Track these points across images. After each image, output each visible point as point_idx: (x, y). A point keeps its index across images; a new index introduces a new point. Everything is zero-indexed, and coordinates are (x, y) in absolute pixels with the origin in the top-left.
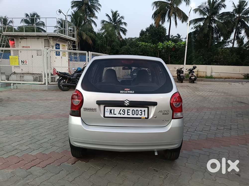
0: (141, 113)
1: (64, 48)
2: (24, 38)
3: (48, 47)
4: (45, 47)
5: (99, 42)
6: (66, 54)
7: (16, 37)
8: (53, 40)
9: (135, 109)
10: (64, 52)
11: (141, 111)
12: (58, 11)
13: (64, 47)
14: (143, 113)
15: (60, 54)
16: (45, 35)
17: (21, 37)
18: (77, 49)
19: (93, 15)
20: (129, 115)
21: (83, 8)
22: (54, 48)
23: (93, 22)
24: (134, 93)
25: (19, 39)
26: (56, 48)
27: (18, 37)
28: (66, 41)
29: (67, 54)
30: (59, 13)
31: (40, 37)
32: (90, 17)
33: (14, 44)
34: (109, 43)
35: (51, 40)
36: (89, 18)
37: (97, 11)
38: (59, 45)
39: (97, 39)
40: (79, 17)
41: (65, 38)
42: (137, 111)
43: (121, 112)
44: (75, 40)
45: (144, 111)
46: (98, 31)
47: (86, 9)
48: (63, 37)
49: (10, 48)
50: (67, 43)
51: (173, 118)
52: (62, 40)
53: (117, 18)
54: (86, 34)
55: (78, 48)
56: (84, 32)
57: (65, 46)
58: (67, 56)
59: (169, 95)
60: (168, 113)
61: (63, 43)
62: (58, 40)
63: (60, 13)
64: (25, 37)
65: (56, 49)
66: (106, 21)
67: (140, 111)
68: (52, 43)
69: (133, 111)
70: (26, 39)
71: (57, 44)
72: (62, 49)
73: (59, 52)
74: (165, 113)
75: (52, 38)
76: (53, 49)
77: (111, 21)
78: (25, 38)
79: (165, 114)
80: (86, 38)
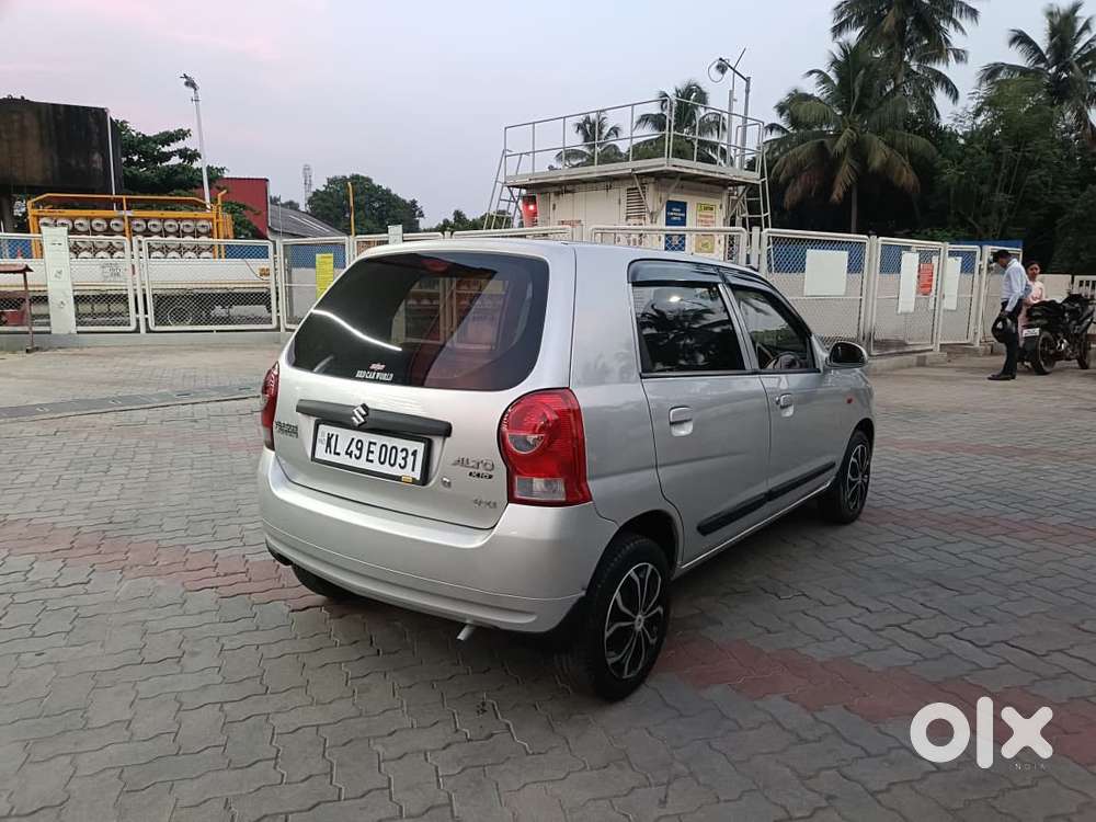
0: (404, 459)
1: (707, 217)
2: (567, 192)
3: (640, 217)
4: (628, 218)
5: (950, 174)
6: (716, 242)
7: (544, 190)
8: (657, 190)
9: (390, 442)
10: (708, 234)
11: (404, 454)
12: (717, 64)
13: (708, 213)
14: (410, 458)
15: (684, 245)
16: (627, 172)
17: (557, 189)
18: (766, 218)
19: (939, 48)
20: (372, 461)
21: (887, 26)
22: (661, 223)
23: (937, 81)
24: (394, 382)
25: (552, 195)
26: (669, 222)
27: (549, 189)
28: (721, 188)
29: (723, 242)
30: (716, 74)
31: (616, 183)
32: (922, 59)
33: (535, 214)
34: (1011, 173)
35: (651, 189)
36: (919, 67)
37: (957, 25)
38: (683, 206)
39: (940, 161)
40: (862, 72)
41: (702, 176)
42: (394, 451)
43: (353, 448)
44: (755, 182)
45: (414, 453)
46: (955, 120)
47: (901, 24)
48: (695, 172)
49: (525, 229)
50: (725, 198)
51: (512, 499)
52: (699, 185)
53: (1076, 41)
54: (891, 145)
55: (768, 213)
56: (876, 138)
57: (712, 209)
58: (722, 249)
59: (503, 399)
60: (490, 473)
61: (700, 196)
62: (673, 187)
63: (723, 72)
64: (569, 188)
65: (667, 224)
66: (1013, 68)
67: (402, 451)
68: (653, 200)
69: (384, 449)
70: (572, 192)
71: (670, 205)
72: (698, 221)
73: (683, 237)
74: (477, 471)
75: (653, 180)
76: (654, 227)
77: (1041, 58)
78: (569, 192)
79: (478, 475)
80: (887, 164)
